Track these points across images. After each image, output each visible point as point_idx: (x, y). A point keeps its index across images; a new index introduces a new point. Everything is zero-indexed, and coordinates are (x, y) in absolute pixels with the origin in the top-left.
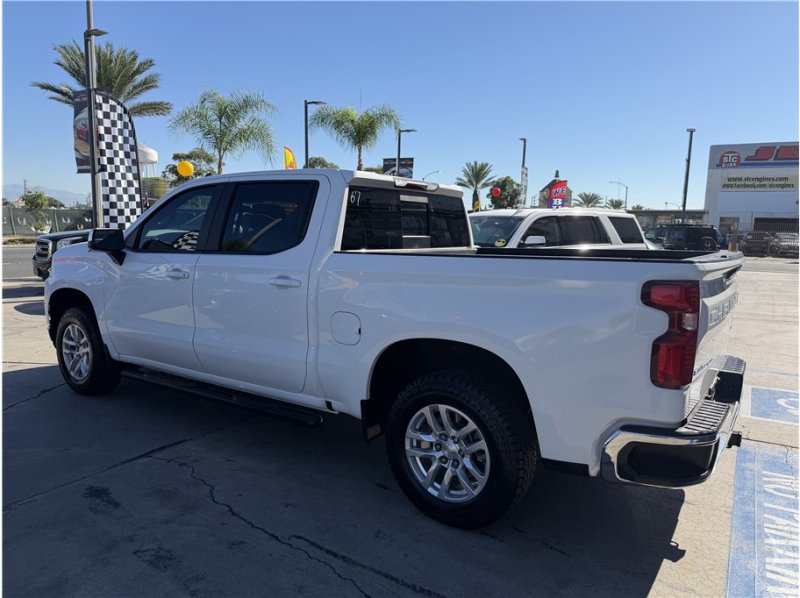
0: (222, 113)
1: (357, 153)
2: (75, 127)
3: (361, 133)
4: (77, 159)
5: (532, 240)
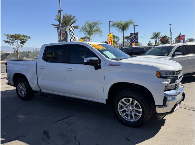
0: (90, 26)
1: (123, 33)
2: (58, 33)
3: (124, 27)
4: (59, 40)
5: (176, 53)
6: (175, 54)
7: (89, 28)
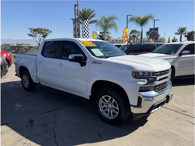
3: (143, 22)
7: (105, 23)
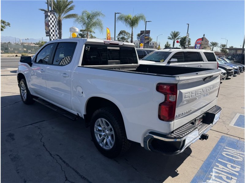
0: (88, 17)
1: (132, 29)
2: (45, 22)
3: (133, 23)
4: (46, 32)
5: (173, 60)
6: (171, 61)
7: (88, 20)
